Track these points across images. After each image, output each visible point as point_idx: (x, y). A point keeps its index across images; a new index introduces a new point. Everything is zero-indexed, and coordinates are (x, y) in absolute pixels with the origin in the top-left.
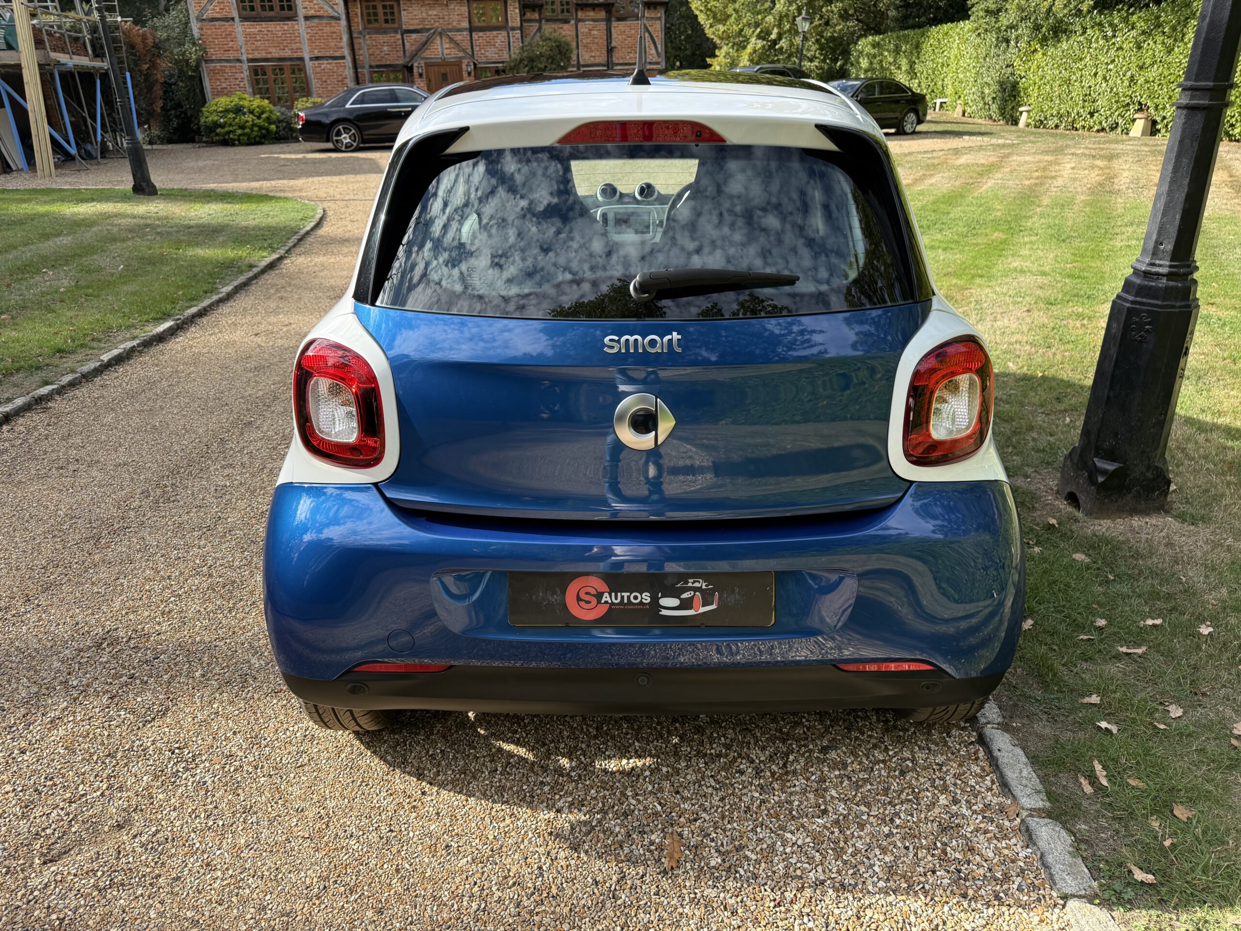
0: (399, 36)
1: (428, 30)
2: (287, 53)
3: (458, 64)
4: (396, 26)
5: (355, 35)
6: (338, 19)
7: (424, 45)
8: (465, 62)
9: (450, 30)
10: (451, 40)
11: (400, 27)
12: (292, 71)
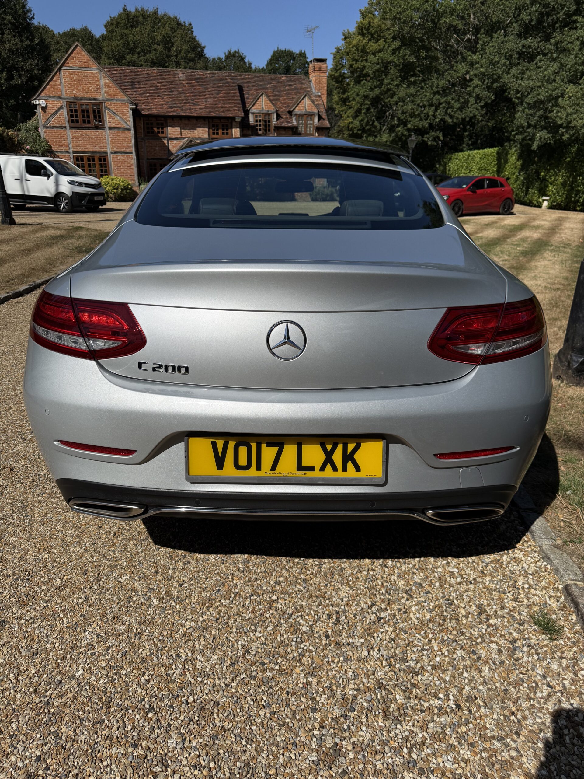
0: (166, 142)
1: (184, 138)
2: (97, 149)
4: (164, 135)
5: (139, 140)
6: (129, 129)
9: (197, 139)
11: (167, 136)
12: (100, 160)
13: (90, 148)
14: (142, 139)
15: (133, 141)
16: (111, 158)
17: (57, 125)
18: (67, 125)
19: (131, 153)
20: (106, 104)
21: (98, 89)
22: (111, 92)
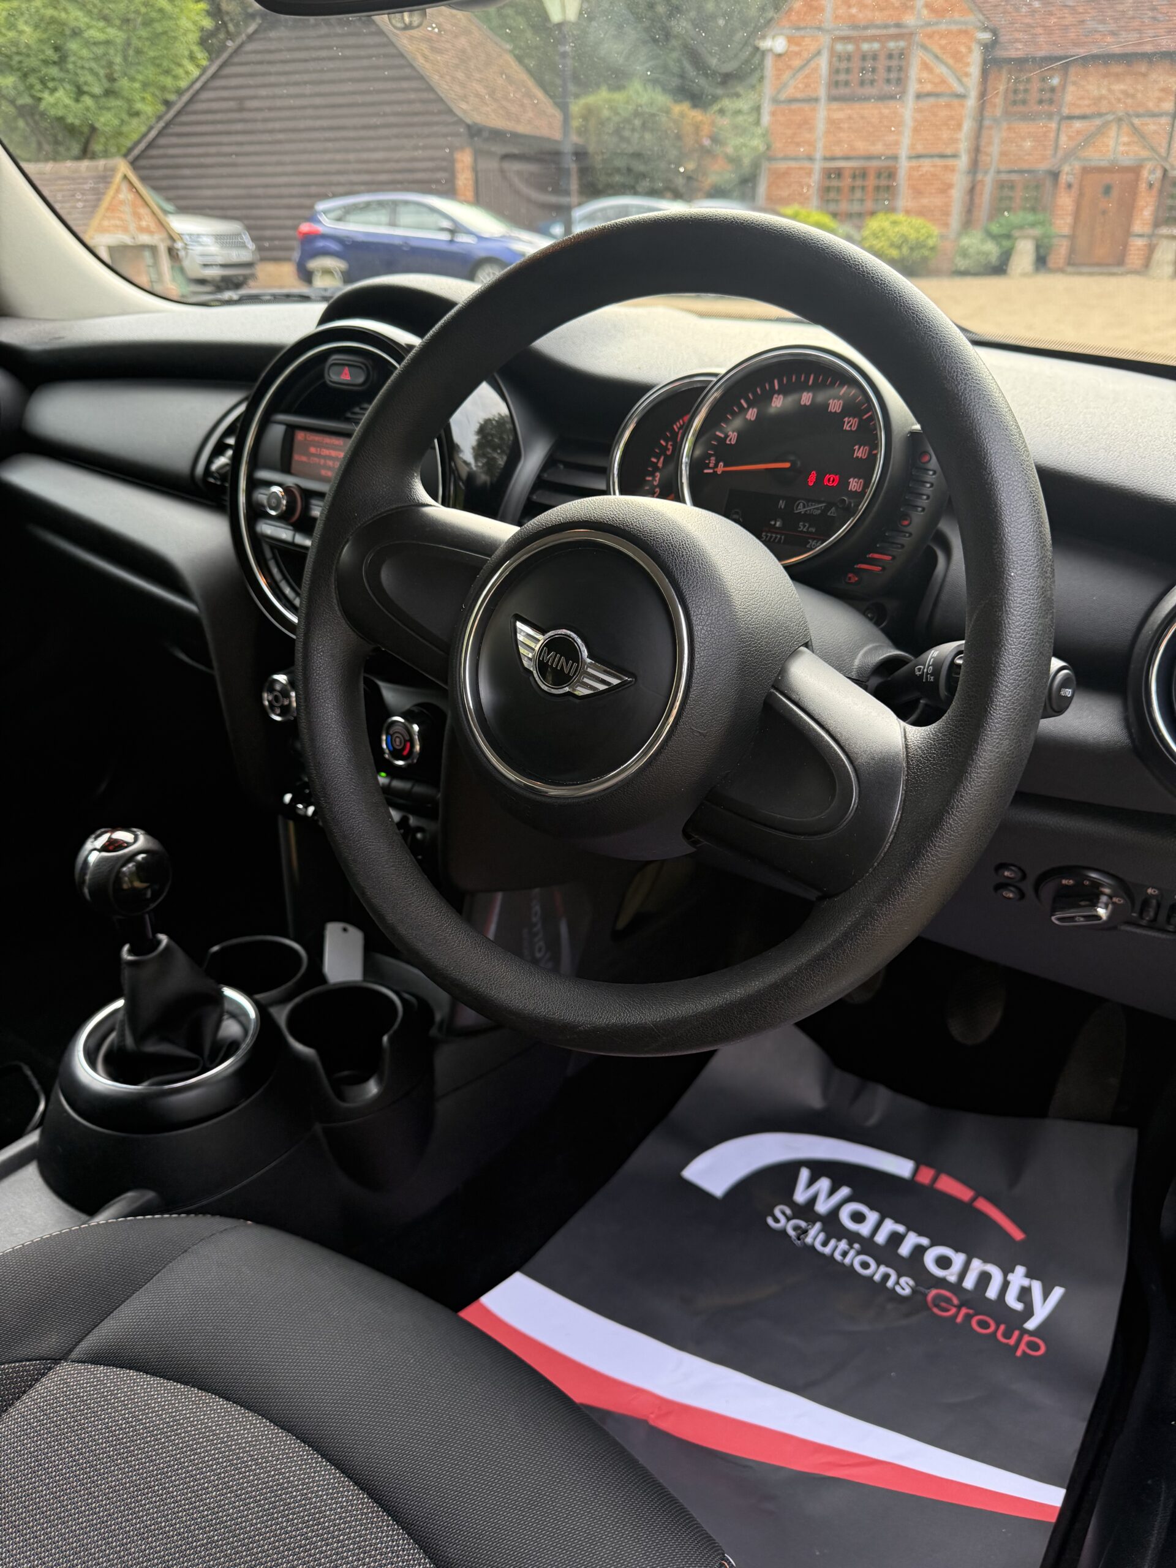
0: (1053, 125)
1: (1100, 115)
2: (878, 148)
3: (1135, 170)
4: (1052, 109)
5: (987, 123)
6: (965, 97)
7: (1089, 139)
8: (1149, 165)
9: (1138, 116)
10: (1135, 130)
11: (1059, 112)
12: (879, 175)
13: (862, 146)
14: (995, 120)
15: (968, 125)
16: (904, 168)
17: (799, 95)
18: (822, 92)
19: (957, 156)
20: (920, 36)
22: (939, 2)
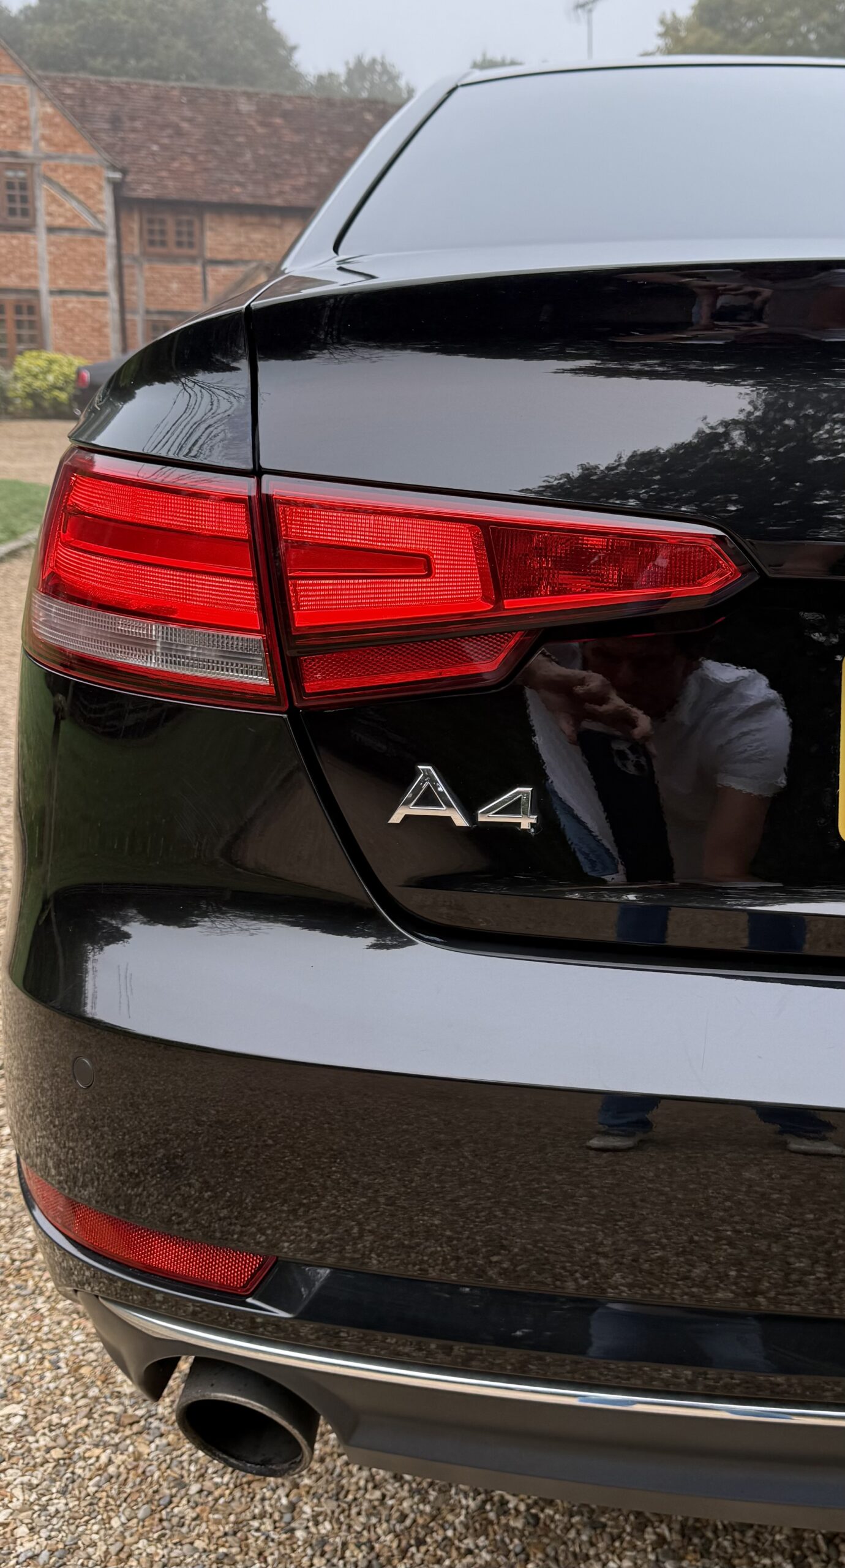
0: (198, 268)
2: (13, 281)
4: (193, 252)
5: (126, 262)
6: (102, 234)
7: (239, 285)
11: (202, 255)
12: (18, 310)
14: (135, 259)
15: (111, 264)
16: (47, 303)
19: (104, 294)
20: (42, 168)
21: (22, 130)
22: (59, 136)
